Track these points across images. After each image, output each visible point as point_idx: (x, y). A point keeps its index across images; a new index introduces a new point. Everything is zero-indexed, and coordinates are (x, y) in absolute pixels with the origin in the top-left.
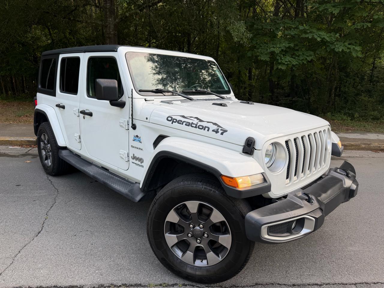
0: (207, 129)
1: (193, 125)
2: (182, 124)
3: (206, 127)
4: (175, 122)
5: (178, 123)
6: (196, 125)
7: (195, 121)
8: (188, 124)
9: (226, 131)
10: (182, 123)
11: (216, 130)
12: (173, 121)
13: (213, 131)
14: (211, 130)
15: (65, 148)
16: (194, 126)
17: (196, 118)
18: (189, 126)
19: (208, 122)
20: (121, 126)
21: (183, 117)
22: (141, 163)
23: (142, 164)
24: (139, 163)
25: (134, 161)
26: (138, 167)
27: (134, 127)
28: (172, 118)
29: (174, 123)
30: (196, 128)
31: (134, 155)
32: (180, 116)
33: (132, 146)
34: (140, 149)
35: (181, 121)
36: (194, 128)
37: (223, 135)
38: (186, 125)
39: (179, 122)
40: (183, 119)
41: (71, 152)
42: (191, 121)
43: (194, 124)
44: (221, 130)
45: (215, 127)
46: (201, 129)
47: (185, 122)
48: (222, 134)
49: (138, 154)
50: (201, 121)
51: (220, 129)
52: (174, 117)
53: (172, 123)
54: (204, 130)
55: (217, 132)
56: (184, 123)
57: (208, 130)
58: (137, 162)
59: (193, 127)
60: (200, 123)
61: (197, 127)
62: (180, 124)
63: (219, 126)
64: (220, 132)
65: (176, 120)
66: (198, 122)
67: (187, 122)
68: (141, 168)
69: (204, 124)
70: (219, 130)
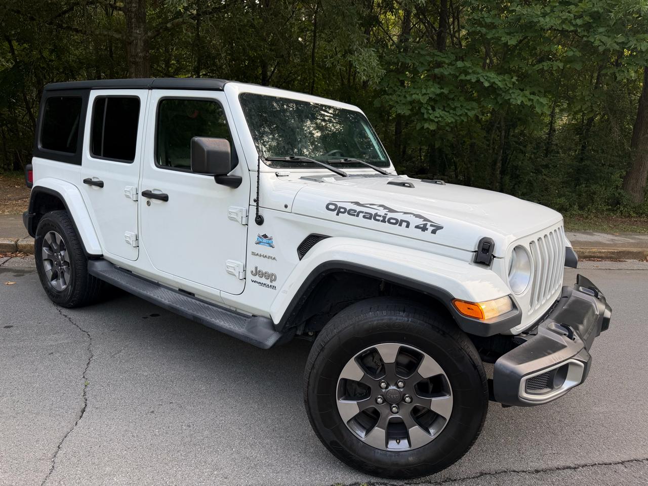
0: (404, 224)
1: (377, 218)
2: (358, 216)
3: (402, 221)
4: (343, 213)
5: (349, 214)
6: (384, 217)
7: (382, 212)
8: (368, 216)
9: (441, 228)
10: (356, 214)
11: (422, 226)
12: (339, 210)
13: (417, 227)
14: (412, 226)
15: (100, 258)
16: (381, 219)
17: (381, 206)
18: (371, 219)
19: (405, 213)
20: (231, 219)
21: (357, 204)
22: (271, 281)
23: (274, 284)
24: (268, 282)
25: (257, 278)
26: (264, 288)
27: (260, 221)
28: (336, 205)
29: (340, 214)
30: (385, 222)
31: (256, 268)
32: (352, 202)
33: (253, 254)
34: (269, 257)
35: (355, 211)
36: (380, 222)
37: (435, 234)
38: (364, 217)
39: (351, 212)
40: (358, 209)
41: (111, 264)
42: (373, 212)
43: (380, 216)
44: (431, 226)
45: (420, 222)
46: (395, 224)
47: (362, 212)
48: (434, 232)
49: (266, 266)
50: (391, 211)
51: (429, 224)
52: (339, 205)
53: (338, 214)
54: (400, 225)
55: (424, 229)
56: (361, 215)
57: (408, 226)
58: (263, 280)
59: (378, 220)
60: (390, 215)
61: (386, 220)
62: (354, 215)
63: (425, 220)
64: (431, 229)
65: (345, 209)
66: (387, 213)
67: (366, 213)
68: (270, 289)
69: (400, 217)
70: (428, 226)
